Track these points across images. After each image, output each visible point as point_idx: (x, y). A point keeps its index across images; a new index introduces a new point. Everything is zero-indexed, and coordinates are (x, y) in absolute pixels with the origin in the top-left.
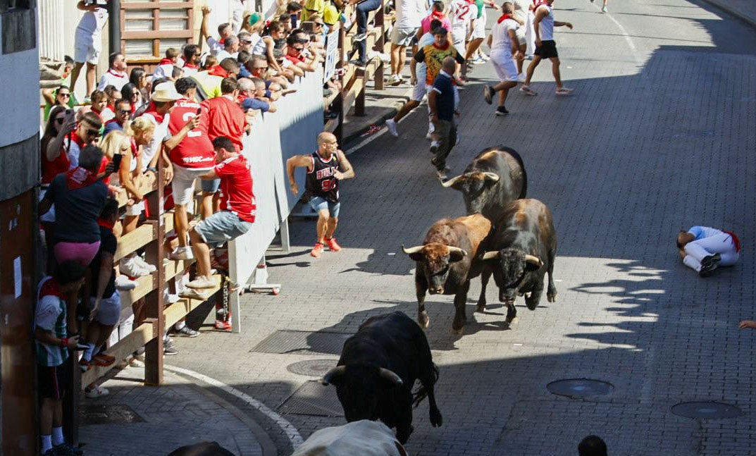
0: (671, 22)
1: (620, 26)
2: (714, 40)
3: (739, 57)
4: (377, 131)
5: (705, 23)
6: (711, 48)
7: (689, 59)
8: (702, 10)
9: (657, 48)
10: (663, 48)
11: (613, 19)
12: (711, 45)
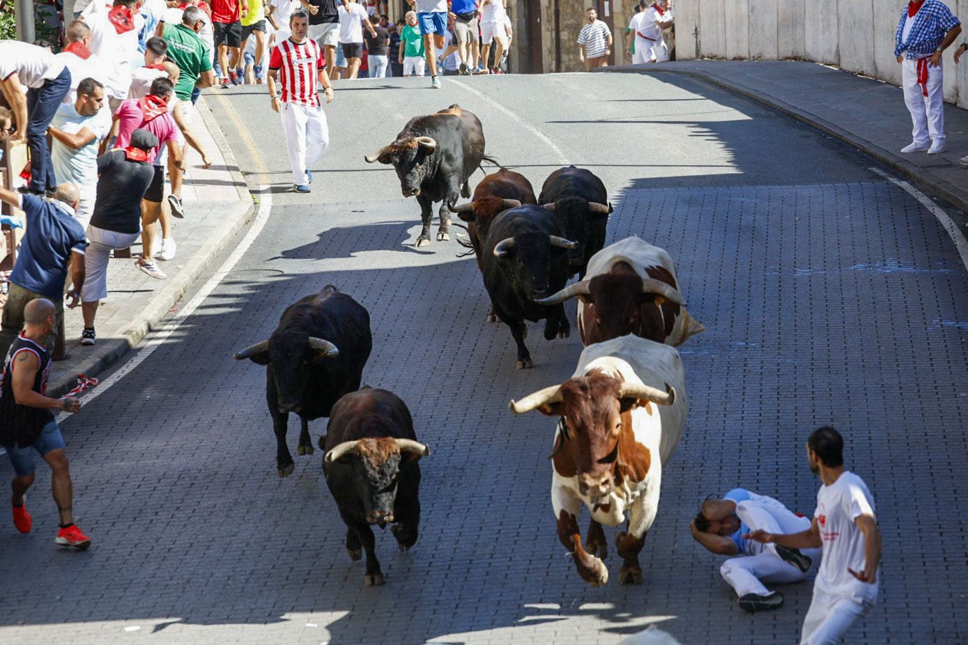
0: (651, 131)
1: (554, 147)
2: (737, 161)
3: (787, 190)
4: (91, 387)
5: (718, 130)
6: (731, 175)
7: (690, 202)
8: (711, 105)
9: (628, 185)
10: (640, 184)
11: (539, 134)
12: (732, 171)
